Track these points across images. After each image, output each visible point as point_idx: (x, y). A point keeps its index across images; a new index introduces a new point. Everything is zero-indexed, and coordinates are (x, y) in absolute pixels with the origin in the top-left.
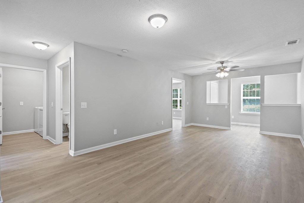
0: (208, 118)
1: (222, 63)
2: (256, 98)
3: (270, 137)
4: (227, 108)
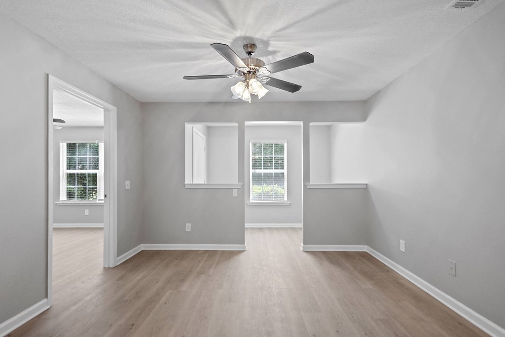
0: (190, 224)
1: (250, 48)
2: (274, 171)
4: (236, 195)
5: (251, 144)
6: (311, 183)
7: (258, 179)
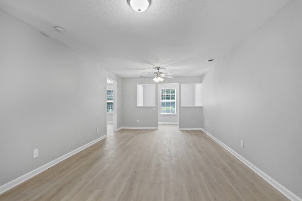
0: (138, 120)
1: (158, 68)
2: (170, 101)
3: (187, 131)
4: (155, 110)
5: (161, 90)
6: (182, 106)
7: (163, 104)
